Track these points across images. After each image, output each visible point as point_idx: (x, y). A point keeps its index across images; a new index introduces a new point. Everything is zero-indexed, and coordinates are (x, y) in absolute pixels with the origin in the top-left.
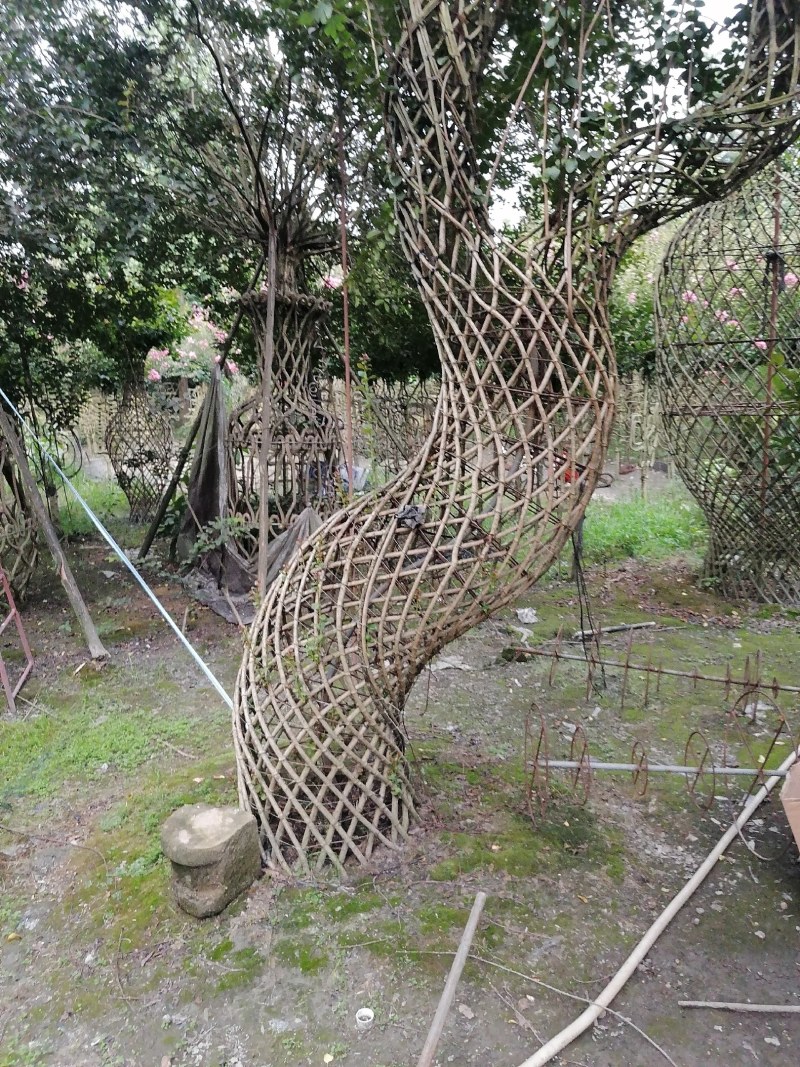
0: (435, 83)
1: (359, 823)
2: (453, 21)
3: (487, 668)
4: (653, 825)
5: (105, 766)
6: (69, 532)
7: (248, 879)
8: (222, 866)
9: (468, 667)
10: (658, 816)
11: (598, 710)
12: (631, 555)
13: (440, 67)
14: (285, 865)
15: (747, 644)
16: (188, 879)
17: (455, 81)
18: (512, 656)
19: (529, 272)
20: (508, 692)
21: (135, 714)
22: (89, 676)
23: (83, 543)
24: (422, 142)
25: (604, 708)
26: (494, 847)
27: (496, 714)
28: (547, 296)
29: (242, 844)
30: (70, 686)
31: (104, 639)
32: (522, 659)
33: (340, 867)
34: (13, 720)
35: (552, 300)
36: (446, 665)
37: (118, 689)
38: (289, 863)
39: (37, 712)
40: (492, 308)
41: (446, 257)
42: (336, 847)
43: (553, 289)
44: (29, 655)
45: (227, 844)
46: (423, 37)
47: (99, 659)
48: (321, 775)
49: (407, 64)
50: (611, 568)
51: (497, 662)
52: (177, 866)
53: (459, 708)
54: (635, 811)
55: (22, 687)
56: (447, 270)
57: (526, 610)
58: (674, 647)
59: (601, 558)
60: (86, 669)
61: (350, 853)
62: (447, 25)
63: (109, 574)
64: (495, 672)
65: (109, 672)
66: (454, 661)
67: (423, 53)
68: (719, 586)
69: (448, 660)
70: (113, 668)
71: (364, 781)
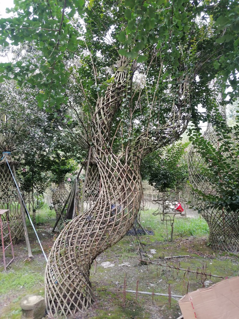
0: (99, 124)
1: (72, 304)
3: (135, 266)
4: (161, 314)
5: (22, 287)
6: (37, 222)
7: (41, 316)
8: (34, 310)
9: (129, 266)
10: (164, 311)
11: (161, 280)
12: (192, 235)
13: (100, 121)
14: (52, 314)
15: (214, 263)
16: (25, 314)
17: (103, 123)
18: (143, 263)
19: (118, 162)
20: (138, 274)
21: (35, 274)
22: (28, 262)
23: (40, 226)
24: (96, 136)
25: (163, 280)
26: (109, 314)
27: (132, 280)
28: (121, 168)
29: (40, 306)
30: (21, 265)
31: (33, 253)
32: (146, 264)
33: (66, 316)
34: (5, 274)
35: (123, 168)
36: (124, 265)
37: (33, 266)
38: (53, 314)
39: (12, 271)
40: (109, 170)
41: (101, 159)
42: (65, 310)
43: (122, 166)
44: (13, 256)
45: (36, 305)
46: (97, 115)
47: (31, 258)
48: (74, 292)
49: (94, 121)
50: (184, 239)
51: (139, 265)
52: (23, 311)
53: (122, 277)
54: (157, 309)
55: (9, 265)
56: (101, 161)
57: (153, 250)
58: (192, 263)
59: (181, 235)
60: (27, 261)
61: (69, 313)
62: (102, 113)
63: (43, 234)
64: (137, 268)
65: (32, 262)
66: (126, 264)
67: (97, 118)
68: (212, 246)
69: (125, 263)
70: (33, 260)
71: (75, 291)
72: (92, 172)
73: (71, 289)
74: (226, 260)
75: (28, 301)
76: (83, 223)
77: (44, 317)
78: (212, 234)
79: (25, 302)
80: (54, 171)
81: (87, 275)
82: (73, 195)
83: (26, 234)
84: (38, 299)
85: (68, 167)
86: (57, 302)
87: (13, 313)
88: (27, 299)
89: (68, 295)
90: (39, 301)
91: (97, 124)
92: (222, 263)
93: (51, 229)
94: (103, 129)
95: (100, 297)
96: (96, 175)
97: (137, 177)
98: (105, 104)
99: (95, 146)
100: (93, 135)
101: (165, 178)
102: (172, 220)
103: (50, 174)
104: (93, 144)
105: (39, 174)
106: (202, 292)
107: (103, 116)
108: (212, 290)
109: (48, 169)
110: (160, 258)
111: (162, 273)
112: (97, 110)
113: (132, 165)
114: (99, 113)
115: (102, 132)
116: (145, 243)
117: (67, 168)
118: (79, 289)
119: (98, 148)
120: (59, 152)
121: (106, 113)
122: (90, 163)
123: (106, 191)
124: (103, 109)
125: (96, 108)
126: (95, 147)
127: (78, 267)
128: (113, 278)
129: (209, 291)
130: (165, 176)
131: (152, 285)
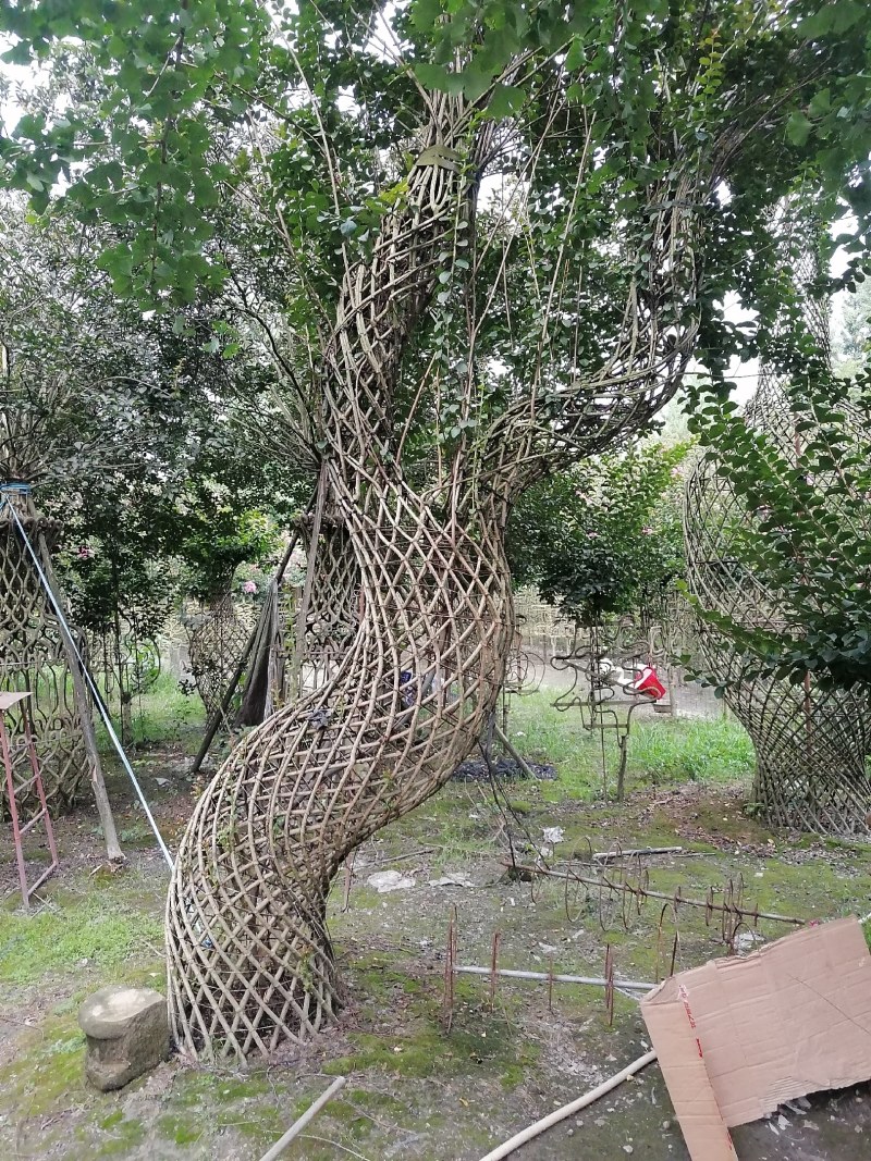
0: (352, 372)
1: (265, 1015)
2: (366, 327)
3: (490, 885)
4: (579, 1046)
5: (85, 961)
7: (154, 1059)
8: (127, 1040)
9: (469, 884)
10: (588, 1035)
11: (581, 932)
12: (693, 777)
13: (356, 360)
14: (193, 1050)
15: (770, 874)
16: (97, 1051)
17: (367, 370)
18: (518, 874)
20: (498, 911)
21: (132, 915)
22: (104, 877)
23: (149, 750)
24: (341, 416)
25: (588, 931)
26: (396, 1049)
27: (476, 932)
28: (435, 534)
29: (150, 1023)
30: (83, 887)
31: (125, 844)
32: (527, 878)
33: (243, 1057)
34: (23, 917)
35: (440, 537)
36: (447, 881)
37: (127, 891)
38: (198, 1050)
39: (49, 907)
40: (391, 545)
41: (359, 503)
42: (240, 1036)
43: (440, 529)
44: (54, 856)
45: (134, 1020)
46: (344, 338)
47: (116, 861)
48: (270, 976)
49: (333, 361)
50: (664, 790)
51: (501, 880)
52: (92, 1040)
53: (442, 924)
54: (566, 1029)
55: (40, 886)
56: (360, 512)
57: (552, 829)
58: (692, 873)
59: (655, 780)
60: (103, 870)
61: (253, 1045)
62: (362, 329)
63: (161, 781)
64: (494, 890)
65: (122, 875)
66: (459, 877)
67: (344, 352)
68: (764, 813)
69: (453, 875)
70: (127, 870)
71: (273, 972)
72: (332, 557)
73: (261, 966)
74: (811, 863)
75: (105, 1006)
76: (298, 733)
77: (167, 1060)
78: (764, 772)
79: (96, 1012)
80: (192, 555)
81: (315, 914)
82: (263, 641)
83: (95, 779)
84: (143, 1000)
85: (241, 540)
86: (212, 1011)
87: (57, 1049)
88: (102, 1000)
89: (250, 987)
90: (148, 1006)
91: (344, 374)
92: (800, 873)
93: (188, 763)
94: (367, 390)
95: (362, 990)
96: (348, 566)
97: (493, 569)
98: (373, 293)
99: (337, 455)
100: (329, 412)
101: (598, 577)
102: (621, 726)
103: (177, 565)
104: (329, 448)
105: (139, 567)
106: (725, 969)
107: (364, 340)
108: (759, 965)
109: (172, 547)
110: (577, 856)
111: (584, 907)
112: (341, 320)
113: (477, 524)
114: (352, 330)
115: (364, 404)
116: (526, 805)
117: (241, 543)
118: (287, 965)
119: (347, 464)
120: (209, 484)
121: (376, 330)
122: (322, 523)
123: (382, 622)
124: (366, 312)
125: (340, 309)
126: (337, 458)
127: (285, 887)
128: (408, 926)
129: (752, 967)
130: (600, 570)
131: (548, 949)
